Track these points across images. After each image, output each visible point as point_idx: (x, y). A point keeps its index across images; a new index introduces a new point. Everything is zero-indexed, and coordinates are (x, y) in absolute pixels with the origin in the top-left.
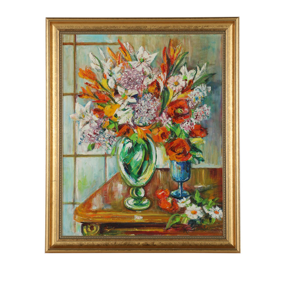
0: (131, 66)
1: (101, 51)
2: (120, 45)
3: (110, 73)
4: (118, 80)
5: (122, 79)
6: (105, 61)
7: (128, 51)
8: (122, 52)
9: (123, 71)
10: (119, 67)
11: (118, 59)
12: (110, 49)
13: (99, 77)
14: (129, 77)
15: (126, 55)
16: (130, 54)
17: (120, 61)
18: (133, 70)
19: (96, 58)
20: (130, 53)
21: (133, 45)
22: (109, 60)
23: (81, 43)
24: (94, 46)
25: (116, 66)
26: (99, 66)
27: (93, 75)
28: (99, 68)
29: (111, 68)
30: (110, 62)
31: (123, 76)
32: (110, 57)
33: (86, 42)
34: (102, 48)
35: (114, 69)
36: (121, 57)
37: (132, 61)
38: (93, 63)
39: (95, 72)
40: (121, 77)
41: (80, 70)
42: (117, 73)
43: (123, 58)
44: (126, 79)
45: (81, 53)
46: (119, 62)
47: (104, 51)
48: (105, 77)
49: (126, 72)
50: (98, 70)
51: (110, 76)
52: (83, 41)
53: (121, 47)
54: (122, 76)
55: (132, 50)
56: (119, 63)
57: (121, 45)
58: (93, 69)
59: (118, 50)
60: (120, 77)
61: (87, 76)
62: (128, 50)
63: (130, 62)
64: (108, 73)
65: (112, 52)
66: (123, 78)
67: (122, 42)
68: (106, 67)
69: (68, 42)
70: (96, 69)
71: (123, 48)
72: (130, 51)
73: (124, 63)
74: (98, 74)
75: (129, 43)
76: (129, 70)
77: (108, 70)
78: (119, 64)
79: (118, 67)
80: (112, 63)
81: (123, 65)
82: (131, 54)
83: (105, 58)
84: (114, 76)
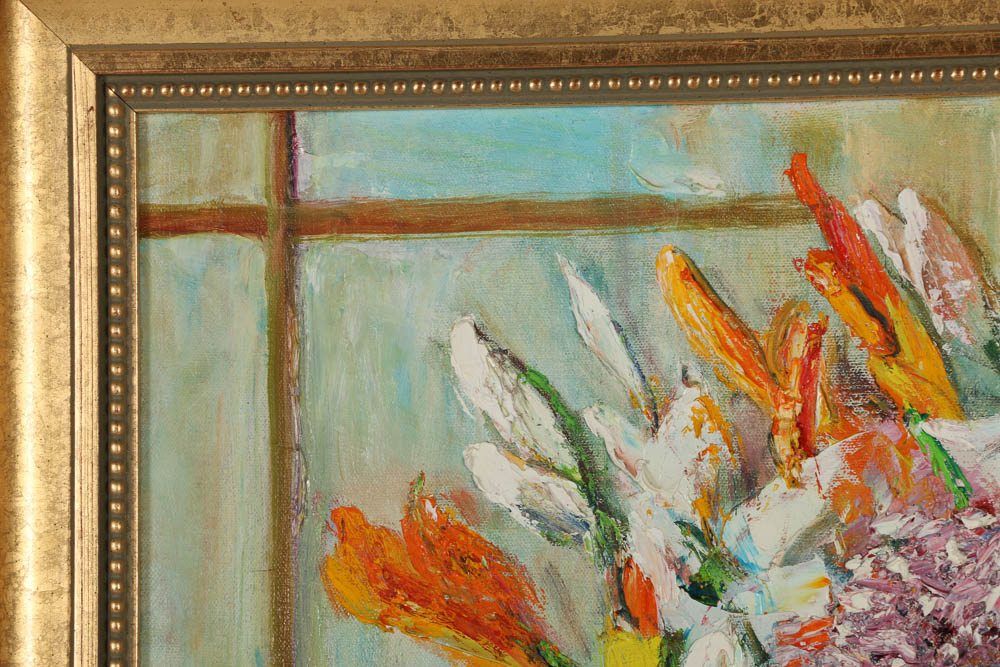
0: (946, 475)
1: (589, 304)
2: (815, 226)
3: (694, 565)
4: (795, 640)
5: (845, 630)
6: (634, 421)
7: (914, 295)
8: (840, 312)
9: (859, 540)
10: (811, 487)
11: (795, 393)
12: (693, 276)
13: (567, 607)
14: (928, 604)
15: (891, 347)
16: (933, 334)
17: (821, 419)
18: (974, 521)
19: (528, 389)
20: (937, 320)
21: (976, 226)
22: (685, 405)
23: (353, 205)
24: (501, 245)
25: (770, 476)
26: (564, 474)
27: (500, 585)
28: (568, 498)
29: (710, 500)
30: (699, 426)
31: (860, 601)
32: (694, 374)
33: (413, 194)
34: (605, 259)
35: (743, 509)
36: (825, 371)
37: (963, 412)
38: (496, 437)
39: (523, 544)
40: (835, 607)
41: (345, 522)
42: (789, 560)
43: (853, 383)
44: (890, 638)
45: (352, 327)
46: (803, 423)
47: (623, 304)
48: (637, 613)
49: (897, 544)
50: (554, 530)
51: (702, 592)
52: (381, 191)
53: (821, 245)
54: (844, 598)
55: (961, 287)
56: (803, 440)
57: (827, 231)
58: (499, 515)
59: (794, 285)
60: (820, 612)
61: (425, 602)
62: (909, 287)
63: (946, 430)
64: (678, 565)
65: (719, 306)
66: (856, 618)
67: (837, 185)
68: (652, 483)
69: (202, 199)
70: (534, 515)
71: (854, 252)
72: (933, 300)
73: (868, 437)
74: (551, 571)
75: (928, 203)
76: (928, 528)
77: (669, 522)
78: (806, 447)
79: (794, 483)
80: (716, 438)
81: (856, 461)
82: (952, 326)
83: (634, 382)
84: (742, 596)
